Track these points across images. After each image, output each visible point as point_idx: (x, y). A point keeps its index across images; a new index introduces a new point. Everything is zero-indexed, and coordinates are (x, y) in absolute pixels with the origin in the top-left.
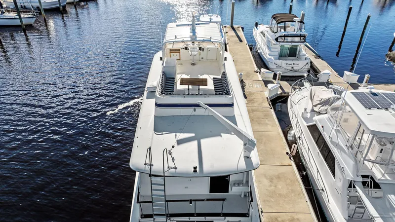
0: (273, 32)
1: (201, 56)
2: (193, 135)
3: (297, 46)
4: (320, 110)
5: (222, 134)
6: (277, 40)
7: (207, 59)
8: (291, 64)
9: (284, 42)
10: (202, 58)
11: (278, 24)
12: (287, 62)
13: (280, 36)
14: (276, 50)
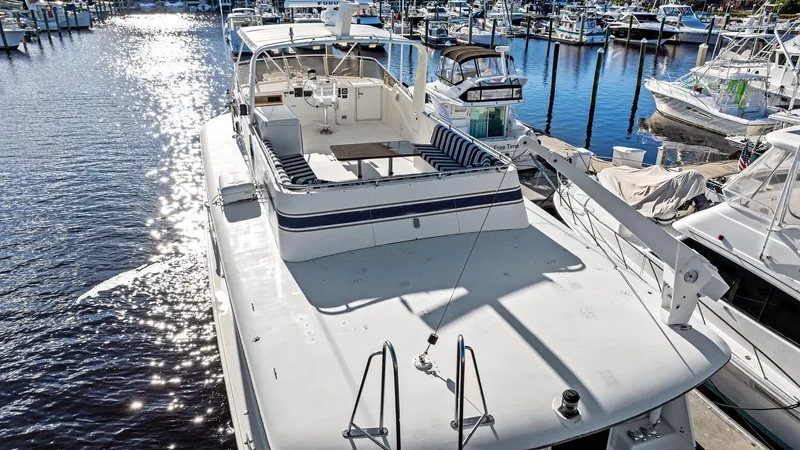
0: (451, 83)
1: (341, 112)
2: (461, 292)
3: (503, 108)
4: (657, 211)
5: (548, 275)
6: (464, 97)
7: (357, 120)
8: (504, 148)
9: (481, 101)
10: (344, 117)
11: (460, 64)
12: (495, 143)
13: (471, 89)
14: (463, 122)
